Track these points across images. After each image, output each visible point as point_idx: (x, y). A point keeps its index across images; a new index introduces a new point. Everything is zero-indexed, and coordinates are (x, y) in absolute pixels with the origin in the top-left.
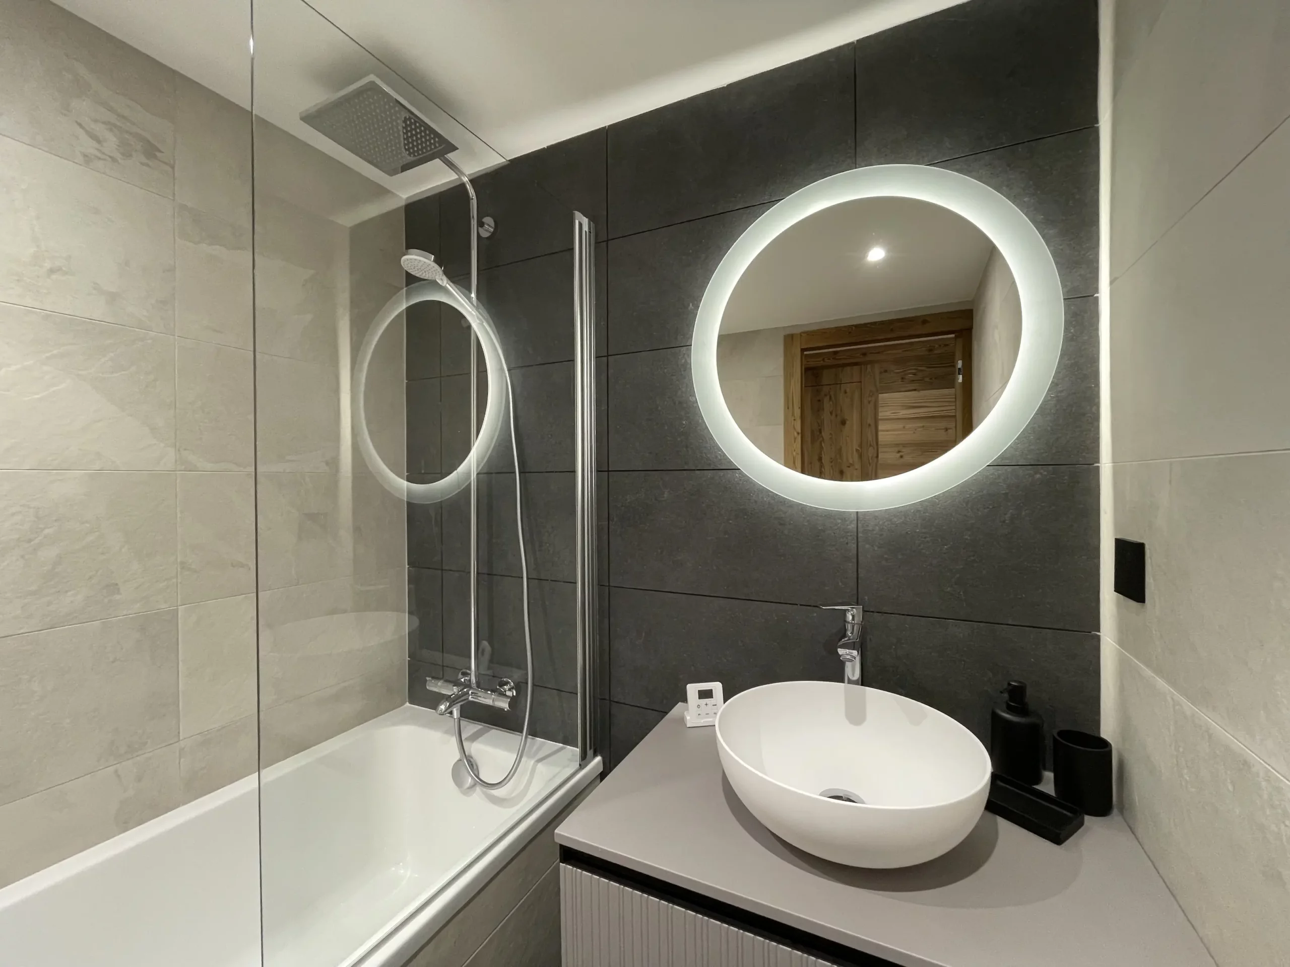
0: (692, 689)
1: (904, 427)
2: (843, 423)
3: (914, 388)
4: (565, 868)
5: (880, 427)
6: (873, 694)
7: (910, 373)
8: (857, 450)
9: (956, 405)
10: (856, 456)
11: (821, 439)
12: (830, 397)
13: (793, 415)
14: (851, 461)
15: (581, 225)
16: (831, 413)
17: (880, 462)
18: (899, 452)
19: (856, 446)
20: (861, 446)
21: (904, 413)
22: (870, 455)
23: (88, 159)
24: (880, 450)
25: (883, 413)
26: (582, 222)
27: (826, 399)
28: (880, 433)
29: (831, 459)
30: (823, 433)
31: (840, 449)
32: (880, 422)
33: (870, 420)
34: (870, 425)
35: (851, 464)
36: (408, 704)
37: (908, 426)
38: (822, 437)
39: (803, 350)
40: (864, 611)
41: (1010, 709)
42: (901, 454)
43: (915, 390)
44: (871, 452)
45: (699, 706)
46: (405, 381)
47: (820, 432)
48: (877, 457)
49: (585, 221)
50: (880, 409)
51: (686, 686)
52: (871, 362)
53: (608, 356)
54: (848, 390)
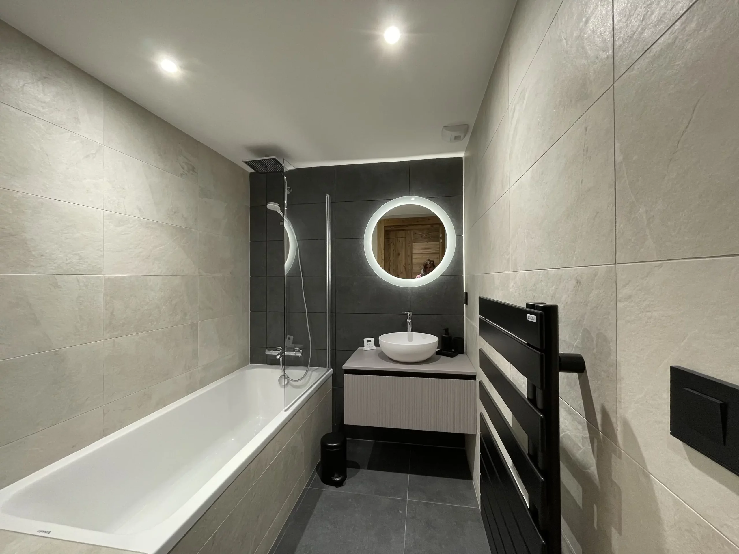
0: (365, 340)
1: (422, 257)
2: (399, 254)
3: (425, 241)
4: (345, 375)
5: (413, 257)
6: (415, 334)
7: (425, 235)
8: (404, 266)
9: (440, 251)
10: (404, 269)
11: (390, 261)
12: (393, 244)
13: (381, 252)
14: (401, 271)
15: (328, 198)
16: (394, 250)
17: (413, 271)
18: (420, 267)
19: (403, 264)
20: (405, 264)
21: (422, 251)
22: (409, 269)
23: (181, 175)
24: (413, 266)
25: (414, 251)
26: (328, 196)
27: (392, 244)
28: (413, 259)
29: (394, 270)
30: (390, 258)
31: (397, 266)
32: (413, 255)
33: (409, 254)
34: (409, 256)
35: (402, 272)
36: (250, 364)
37: (424, 256)
38: (390, 260)
39: (385, 227)
40: (412, 314)
41: (445, 334)
42: (421, 268)
43: (426, 242)
44: (410, 267)
45: (367, 345)
46: (249, 241)
47: (389, 258)
48: (412, 269)
49: (329, 195)
50: (413, 249)
51: (363, 340)
52: (410, 230)
53: (335, 239)
54: (401, 241)
